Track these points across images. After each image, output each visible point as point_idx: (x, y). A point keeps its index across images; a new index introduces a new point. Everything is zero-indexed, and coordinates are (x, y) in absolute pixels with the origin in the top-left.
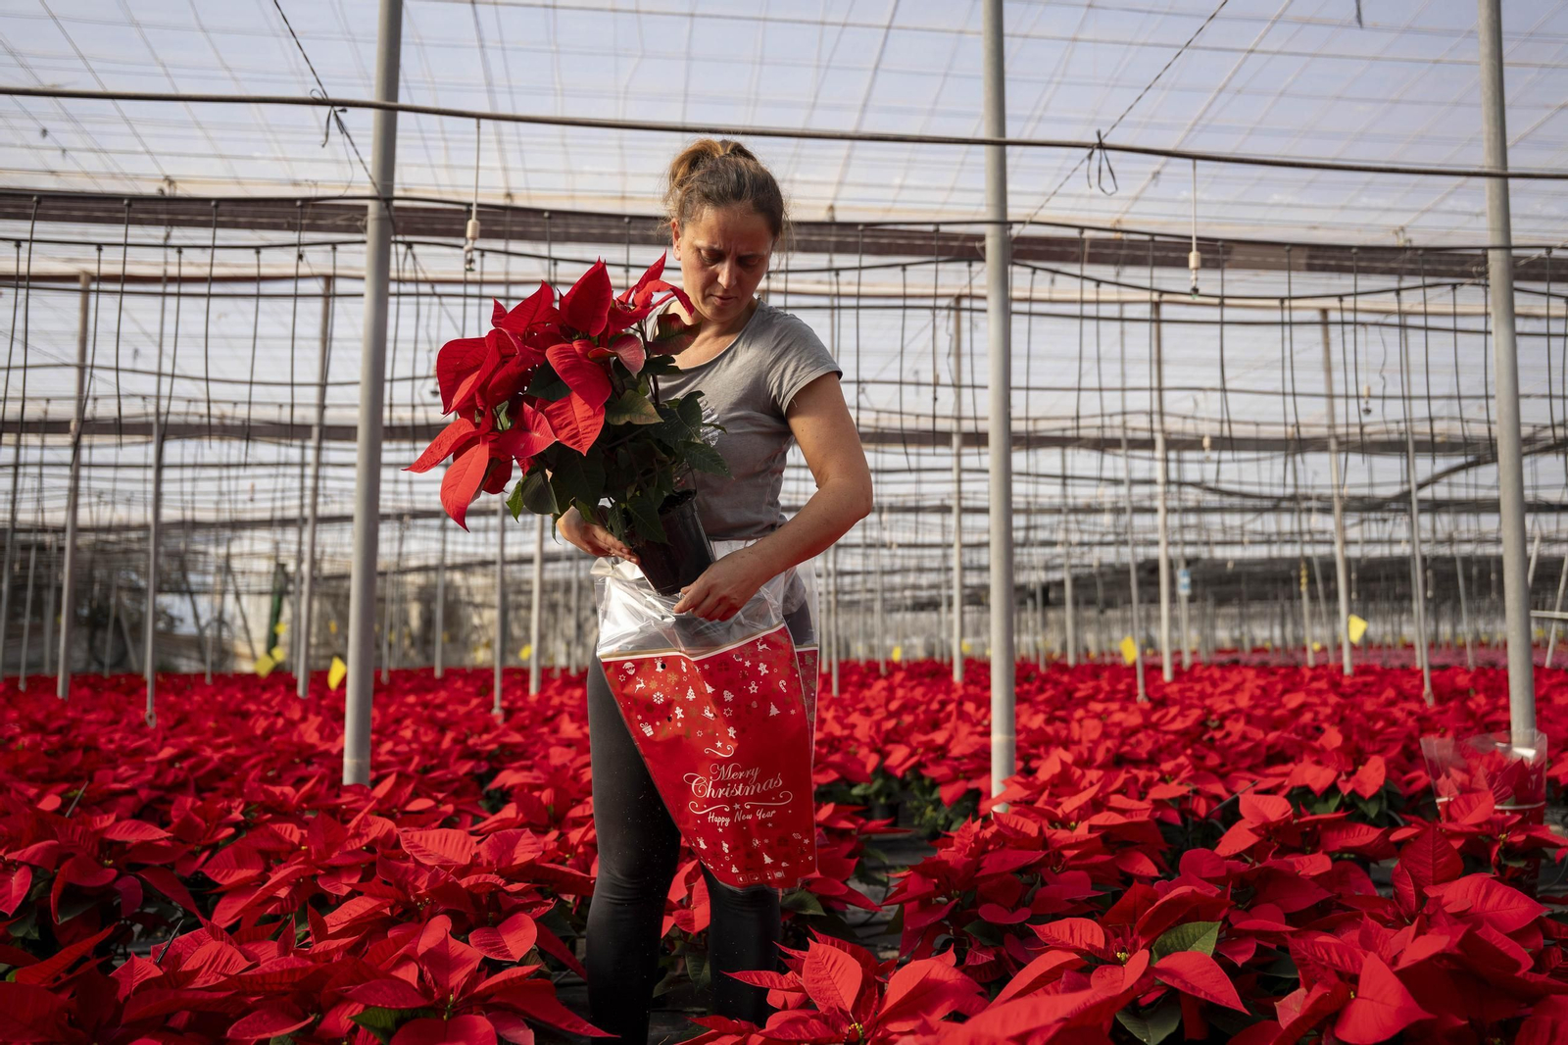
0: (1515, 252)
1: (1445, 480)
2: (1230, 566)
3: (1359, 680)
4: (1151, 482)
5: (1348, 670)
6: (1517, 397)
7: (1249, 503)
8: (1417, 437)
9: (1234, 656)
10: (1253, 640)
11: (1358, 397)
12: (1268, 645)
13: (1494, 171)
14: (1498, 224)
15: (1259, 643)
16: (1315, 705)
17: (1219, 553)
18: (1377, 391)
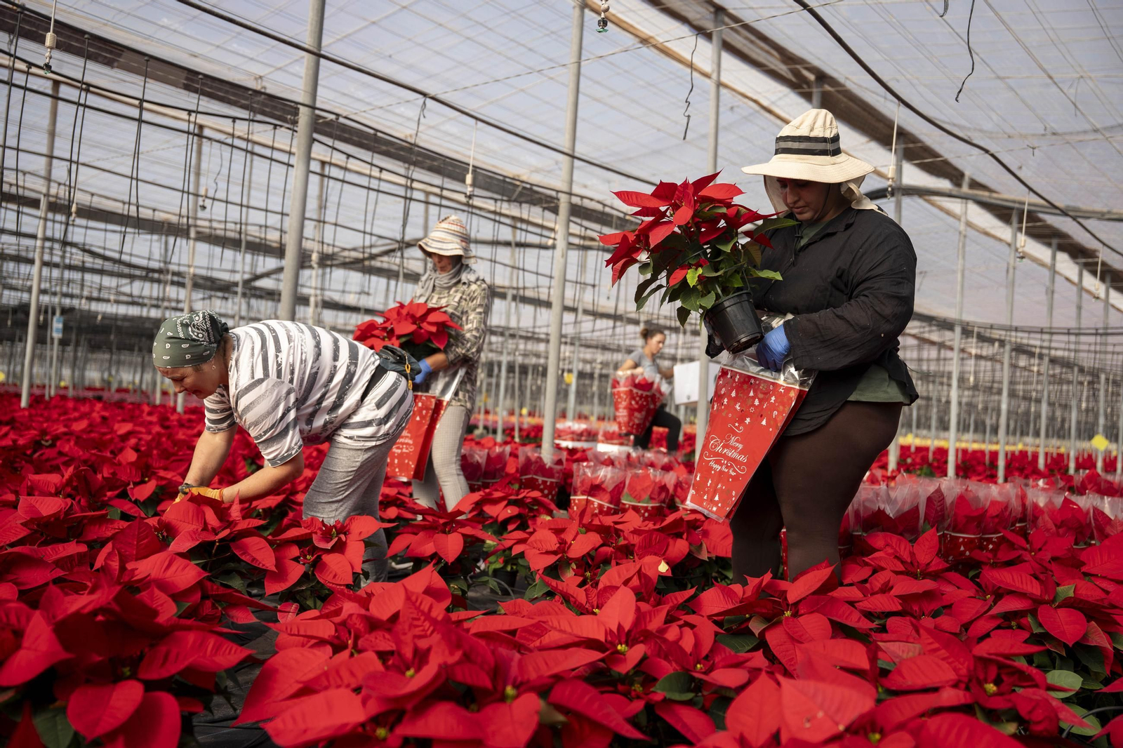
0: (317, 112)
1: (274, 276)
2: (100, 317)
3: (187, 416)
4: (34, 237)
5: (180, 409)
6: (303, 218)
7: (126, 270)
8: (249, 238)
9: (100, 393)
10: (120, 382)
11: (197, 195)
12: (131, 387)
13: (311, 48)
14: (309, 89)
15: (125, 385)
16: (140, 433)
17: (95, 306)
18: (211, 194)
